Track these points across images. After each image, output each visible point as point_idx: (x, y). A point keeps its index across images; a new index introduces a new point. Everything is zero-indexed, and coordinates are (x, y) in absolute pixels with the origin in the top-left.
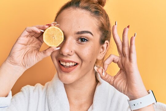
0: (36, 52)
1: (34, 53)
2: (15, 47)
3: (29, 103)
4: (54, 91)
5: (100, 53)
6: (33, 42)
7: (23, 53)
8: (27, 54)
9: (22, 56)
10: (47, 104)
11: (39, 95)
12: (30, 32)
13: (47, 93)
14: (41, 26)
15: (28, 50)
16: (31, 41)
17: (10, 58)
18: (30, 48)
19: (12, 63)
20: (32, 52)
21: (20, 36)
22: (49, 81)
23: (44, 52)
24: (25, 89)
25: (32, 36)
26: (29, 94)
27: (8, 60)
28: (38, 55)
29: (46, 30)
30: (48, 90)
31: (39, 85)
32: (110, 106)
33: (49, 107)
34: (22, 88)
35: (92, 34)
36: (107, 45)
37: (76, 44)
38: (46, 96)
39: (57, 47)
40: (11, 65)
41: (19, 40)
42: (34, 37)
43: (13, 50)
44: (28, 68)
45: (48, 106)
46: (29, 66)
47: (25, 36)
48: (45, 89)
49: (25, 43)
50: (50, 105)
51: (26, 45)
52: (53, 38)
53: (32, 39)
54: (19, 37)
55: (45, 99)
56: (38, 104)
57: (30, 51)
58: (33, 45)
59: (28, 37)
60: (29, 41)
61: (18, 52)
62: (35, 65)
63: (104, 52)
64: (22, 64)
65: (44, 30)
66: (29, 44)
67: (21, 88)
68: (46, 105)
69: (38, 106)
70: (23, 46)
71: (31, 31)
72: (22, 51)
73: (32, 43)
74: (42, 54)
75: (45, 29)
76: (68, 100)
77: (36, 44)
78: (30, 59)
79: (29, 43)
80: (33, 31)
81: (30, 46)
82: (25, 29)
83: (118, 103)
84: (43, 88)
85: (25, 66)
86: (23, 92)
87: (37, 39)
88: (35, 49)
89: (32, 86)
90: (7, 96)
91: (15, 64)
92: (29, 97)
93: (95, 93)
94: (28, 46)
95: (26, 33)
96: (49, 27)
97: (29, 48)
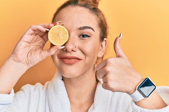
0: (40, 50)
1: (38, 51)
2: (19, 45)
3: (29, 103)
4: (54, 91)
5: (100, 50)
6: (37, 40)
7: (26, 51)
8: (30, 52)
9: (26, 54)
10: (48, 104)
11: (40, 94)
12: (34, 31)
13: (47, 92)
14: (47, 24)
15: (32, 48)
16: (35, 39)
17: (14, 56)
18: (34, 46)
19: (15, 61)
20: (36, 50)
21: (25, 34)
22: (49, 81)
23: (49, 50)
24: (25, 88)
25: (36, 34)
26: (30, 93)
27: (11, 57)
28: (42, 53)
29: (51, 29)
30: (48, 90)
31: (39, 85)
32: (110, 106)
33: (49, 107)
34: (23, 86)
35: (93, 30)
36: (106, 43)
37: (78, 40)
38: (46, 95)
39: (62, 46)
40: (15, 62)
41: (23, 38)
42: (38, 36)
43: (17, 48)
44: (31, 66)
45: (49, 105)
46: (33, 64)
47: (30, 34)
48: (45, 88)
49: (30, 41)
50: (50, 105)
51: (30, 43)
52: (58, 36)
53: (36, 38)
54: (23, 35)
55: (46, 98)
56: (39, 104)
57: (33, 49)
58: (37, 43)
59: (33, 36)
60: (33, 39)
61: (22, 50)
62: (39, 63)
63: (103, 50)
64: (25, 62)
65: (50, 29)
66: (33, 43)
67: (21, 87)
68: (46, 104)
69: (38, 105)
70: (27, 44)
71: (36, 29)
72: (25, 48)
73: (35, 41)
74: (47, 52)
75: (50, 27)
76: (69, 99)
77: (40, 43)
78: (33, 57)
79: (33, 41)
80: (38, 30)
81: (34, 44)
82: (30, 27)
83: (118, 103)
84: (43, 88)
85: (28, 64)
86: (23, 91)
87: (41, 38)
88: (39, 48)
89: (32, 85)
90: (9, 94)
91: (19, 61)
92: (30, 96)
93: (96, 92)
94: (32, 44)
95: (31, 31)
96: (55, 25)
97: (32, 46)
